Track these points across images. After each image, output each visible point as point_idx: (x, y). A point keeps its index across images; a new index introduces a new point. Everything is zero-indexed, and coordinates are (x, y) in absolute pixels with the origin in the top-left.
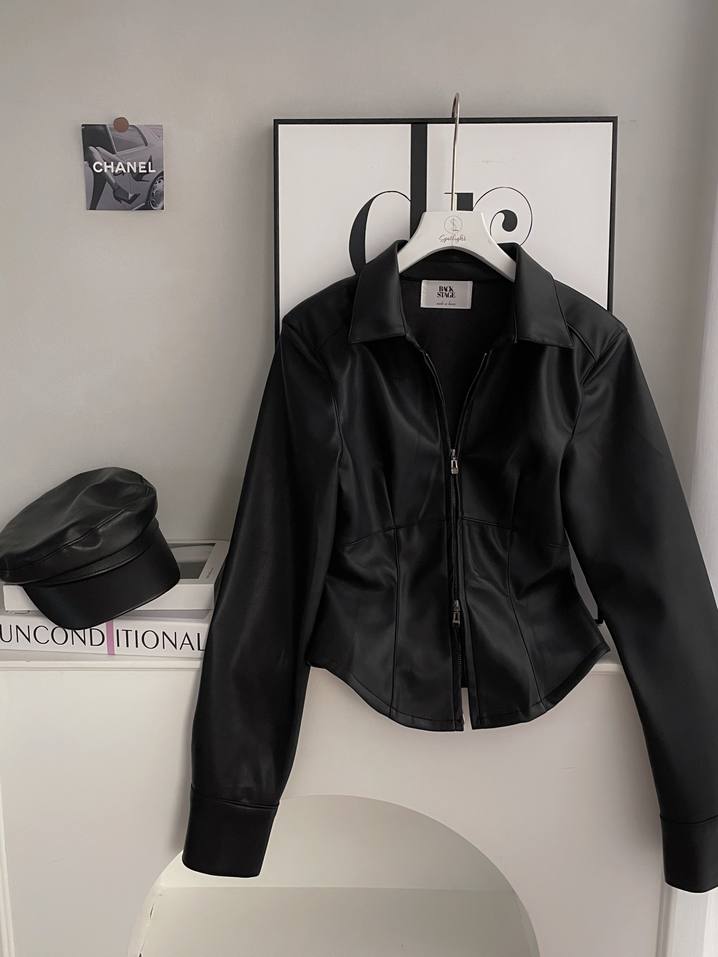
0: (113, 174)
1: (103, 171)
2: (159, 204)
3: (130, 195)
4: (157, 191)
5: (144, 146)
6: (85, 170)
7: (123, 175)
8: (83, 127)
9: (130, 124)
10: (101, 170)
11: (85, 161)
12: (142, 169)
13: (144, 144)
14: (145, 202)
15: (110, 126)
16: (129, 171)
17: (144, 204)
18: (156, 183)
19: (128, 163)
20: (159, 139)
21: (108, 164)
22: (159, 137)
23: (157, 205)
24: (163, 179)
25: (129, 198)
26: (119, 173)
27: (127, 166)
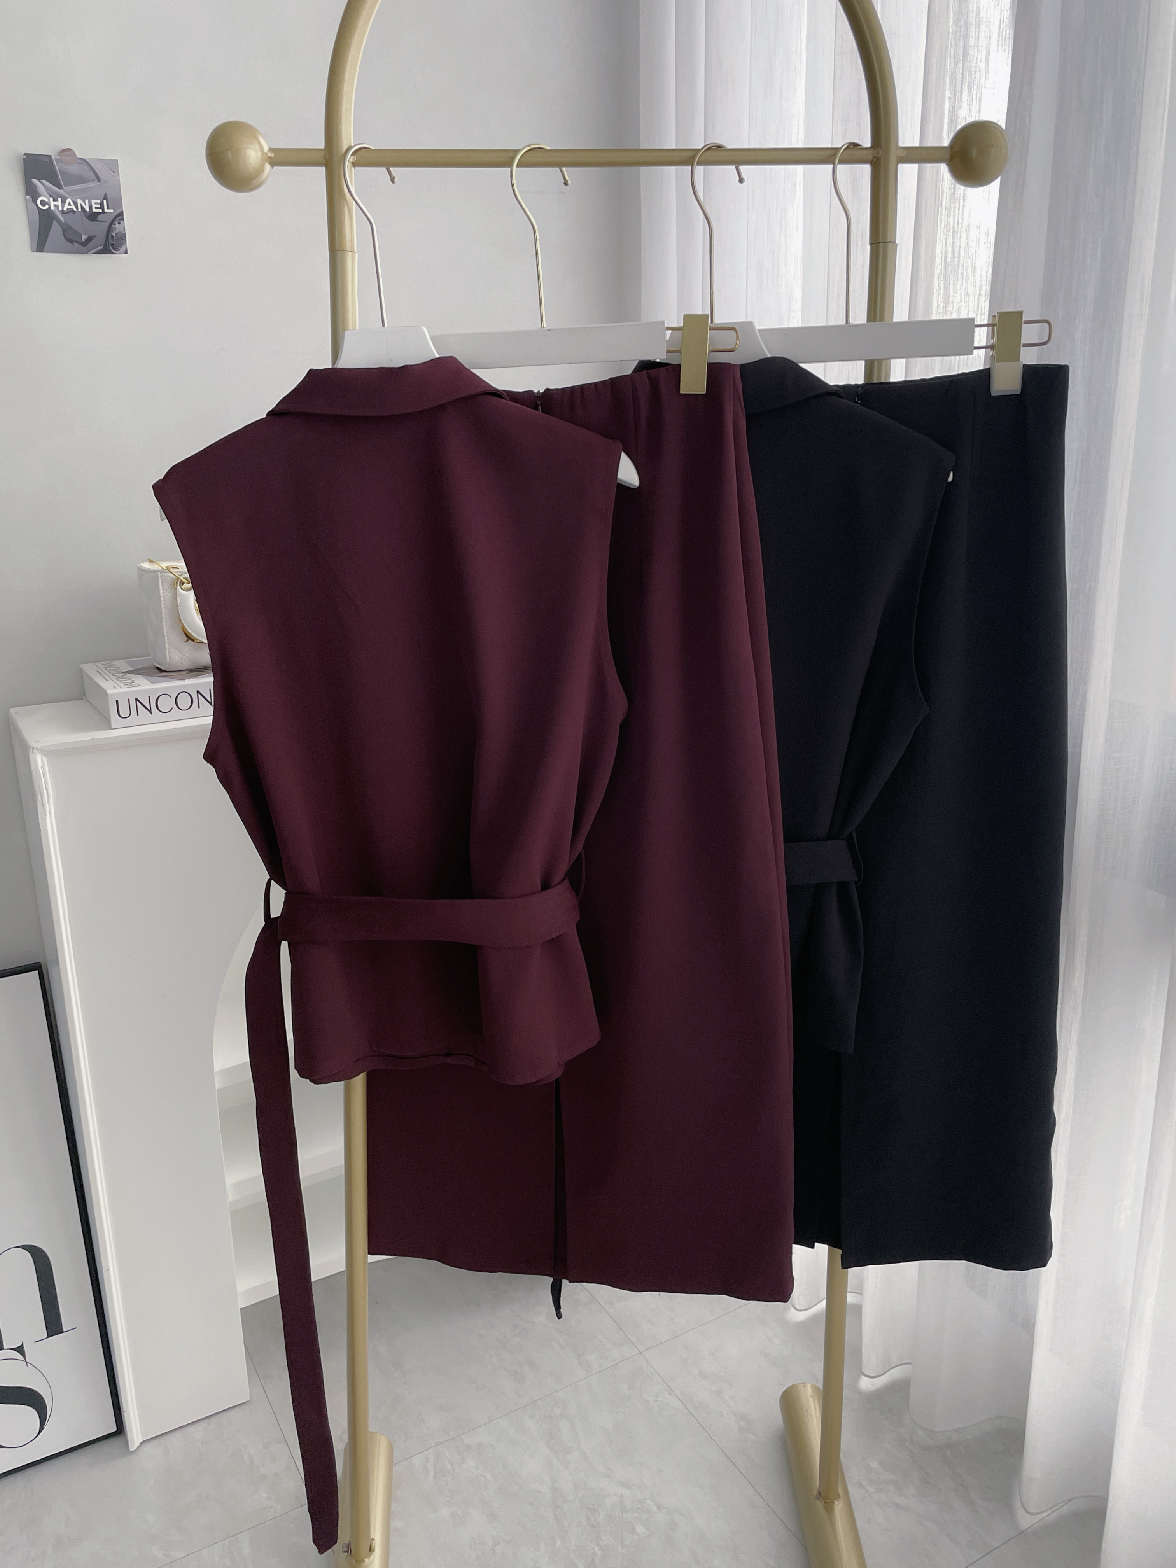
0: (61, 212)
1: (50, 207)
2: (121, 247)
3: (84, 237)
4: (116, 234)
5: (97, 182)
6: (27, 205)
7: (74, 213)
8: (25, 156)
9: (78, 157)
10: (46, 207)
11: (28, 195)
12: (96, 208)
13: (96, 180)
14: (103, 245)
15: (56, 157)
16: (80, 209)
17: (103, 247)
18: (115, 224)
19: (78, 200)
20: (114, 175)
21: (54, 200)
22: (114, 173)
23: (119, 248)
24: (123, 219)
25: (83, 240)
26: (68, 210)
27: (77, 203)
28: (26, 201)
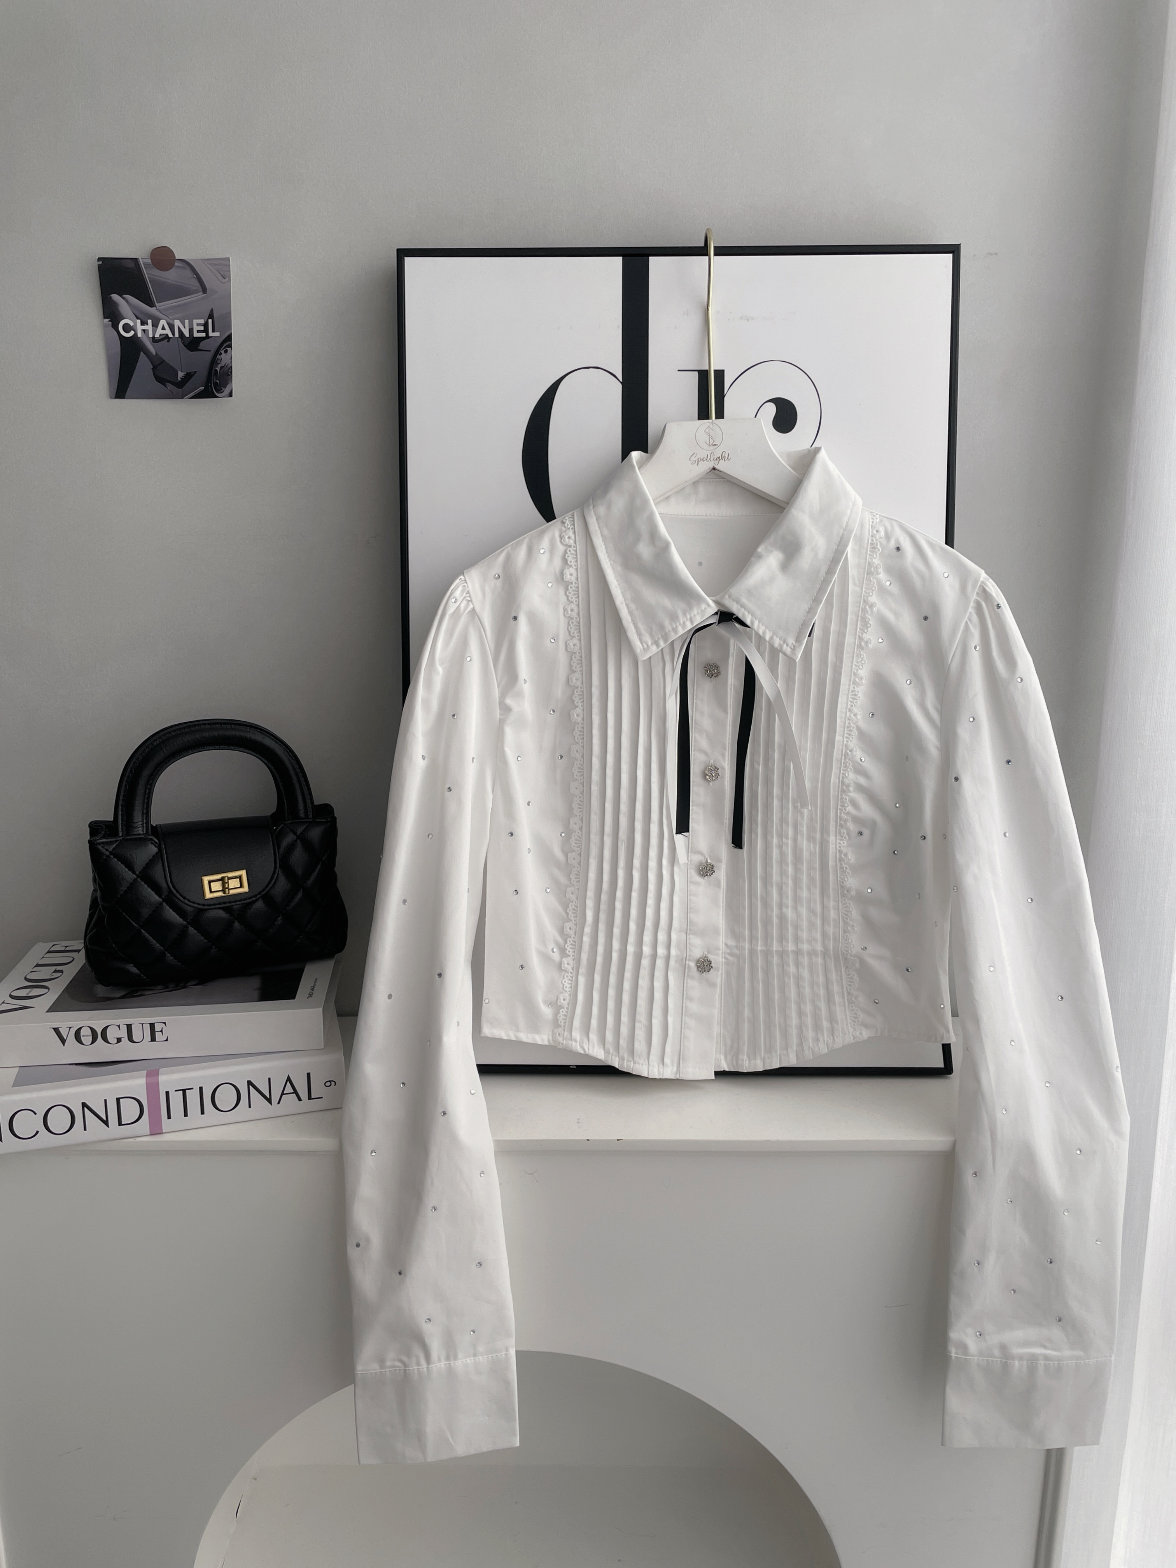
0: (151, 341)
1: (136, 334)
2: (225, 387)
3: (181, 375)
4: (221, 368)
5: (202, 293)
6: (104, 332)
7: (168, 341)
8: (100, 263)
9: (178, 257)
10: (132, 333)
11: (105, 318)
12: (198, 331)
13: (201, 290)
14: (204, 385)
15: (146, 261)
16: (177, 335)
17: (203, 388)
18: (221, 354)
19: (175, 321)
20: (224, 280)
21: (143, 324)
22: (225, 278)
23: (223, 389)
24: (230, 345)
25: (179, 378)
26: (162, 337)
27: (174, 326)
28: (105, 326)
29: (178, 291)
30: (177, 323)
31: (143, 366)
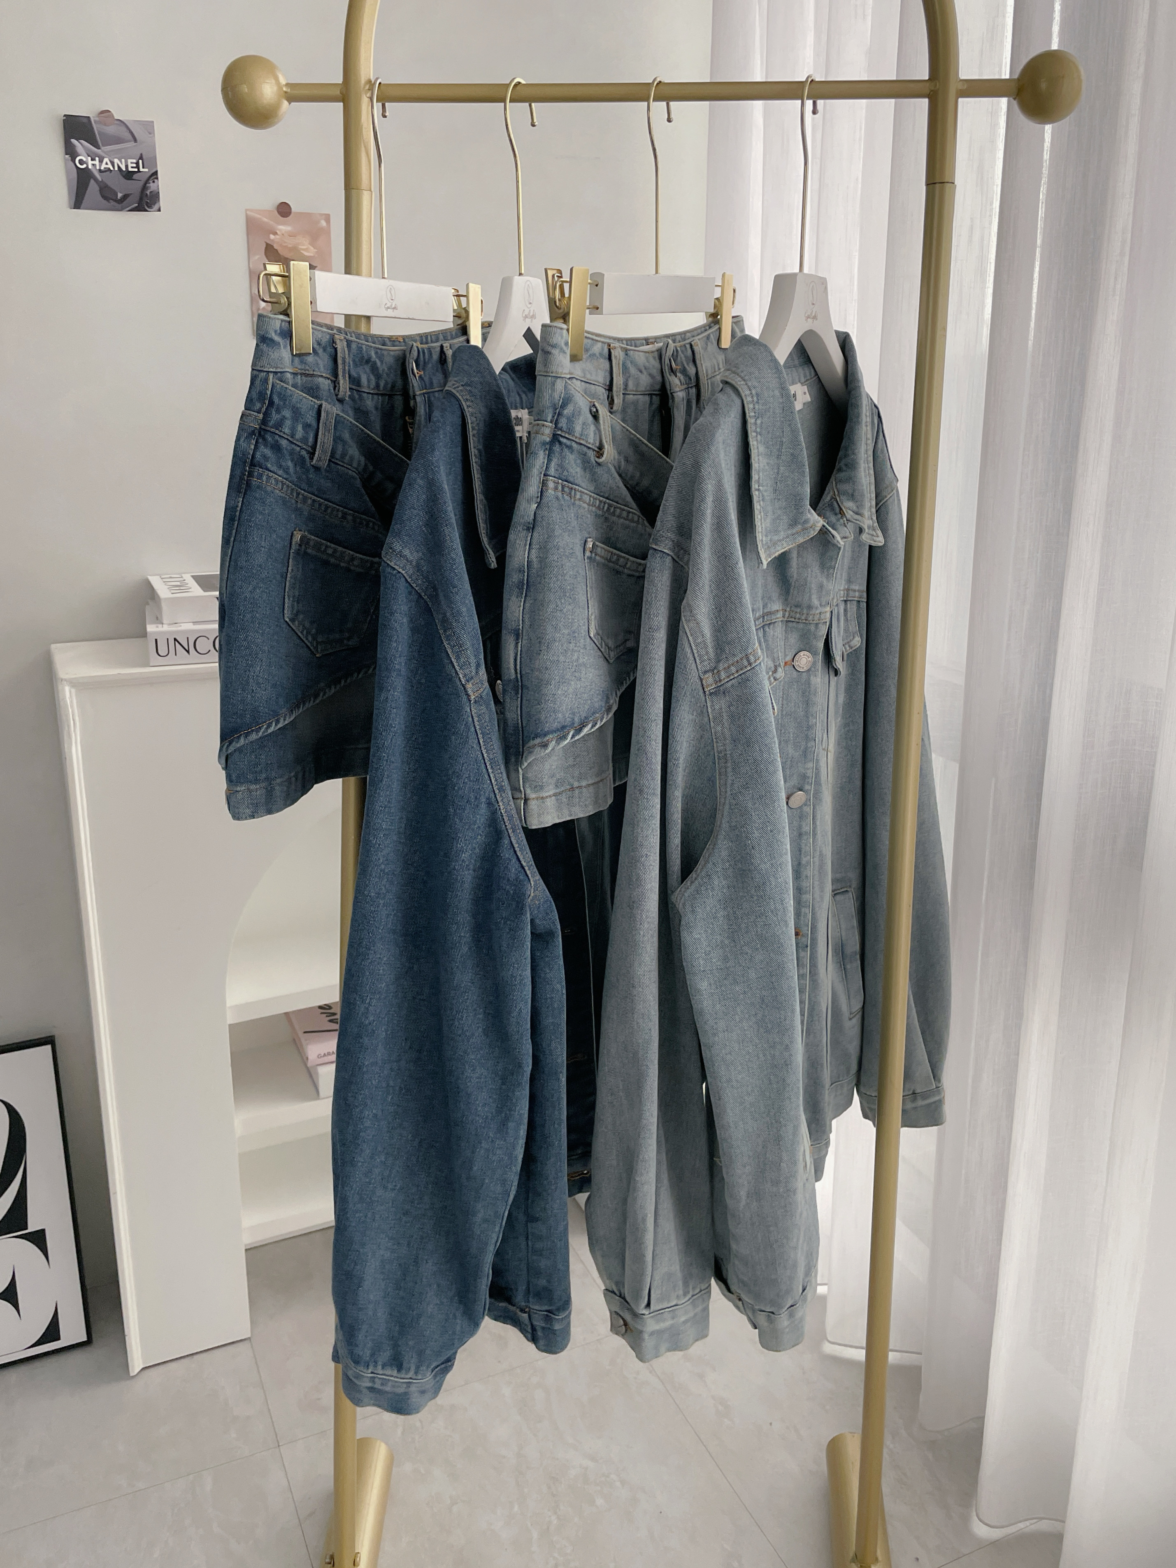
0: (98, 171)
1: (87, 166)
2: (154, 206)
3: (120, 195)
4: (151, 192)
6: (66, 164)
7: (110, 173)
8: (65, 118)
9: (116, 117)
10: (84, 166)
11: (66, 154)
12: (132, 167)
13: (133, 140)
14: (138, 202)
15: (95, 118)
16: (116, 169)
17: (137, 205)
18: (150, 184)
19: (115, 159)
21: (92, 160)
22: (150, 134)
24: (157, 178)
25: (119, 198)
26: (106, 169)
27: (114, 162)
28: (66, 160)
29: (118, 140)
30: (116, 161)
31: (93, 187)
